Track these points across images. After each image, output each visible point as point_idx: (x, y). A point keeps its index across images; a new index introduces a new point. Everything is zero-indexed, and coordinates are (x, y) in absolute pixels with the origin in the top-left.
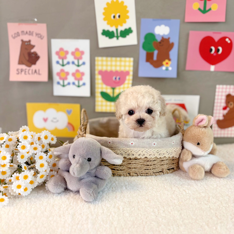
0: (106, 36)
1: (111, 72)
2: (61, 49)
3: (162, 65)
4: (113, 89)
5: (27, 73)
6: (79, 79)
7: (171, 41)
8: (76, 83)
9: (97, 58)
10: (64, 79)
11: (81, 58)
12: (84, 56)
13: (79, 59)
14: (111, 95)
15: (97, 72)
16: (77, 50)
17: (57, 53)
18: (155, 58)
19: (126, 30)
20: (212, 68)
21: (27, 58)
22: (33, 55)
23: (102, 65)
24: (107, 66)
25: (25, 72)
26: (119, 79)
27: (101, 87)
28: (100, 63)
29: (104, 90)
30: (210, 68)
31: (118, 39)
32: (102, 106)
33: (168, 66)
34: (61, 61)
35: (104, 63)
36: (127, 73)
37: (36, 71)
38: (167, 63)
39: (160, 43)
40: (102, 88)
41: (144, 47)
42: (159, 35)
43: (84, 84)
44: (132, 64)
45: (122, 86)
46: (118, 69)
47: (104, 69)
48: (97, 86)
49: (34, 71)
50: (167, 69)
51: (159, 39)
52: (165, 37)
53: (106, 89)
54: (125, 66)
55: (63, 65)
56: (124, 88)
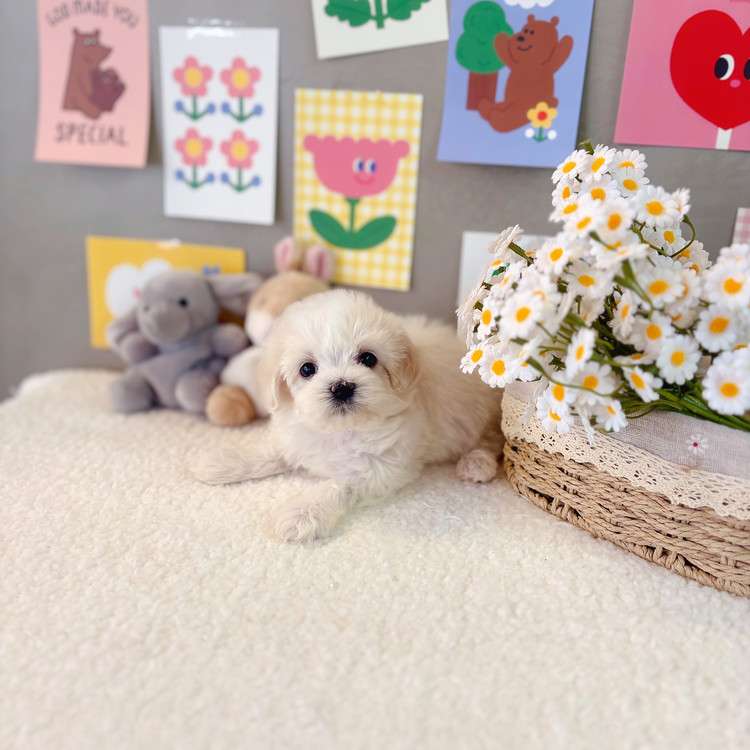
1: (347, 141)
2: (191, 62)
3: (526, 122)
4: (353, 202)
5: (86, 138)
6: (242, 165)
7: (562, 31)
8: (233, 175)
9: (299, 93)
10: (197, 162)
11: (248, 92)
12: (258, 87)
13: (243, 94)
14: (345, 223)
15: (299, 142)
16: (239, 63)
17: (179, 75)
18: (500, 97)
21: (89, 89)
22: (106, 81)
23: (317, 118)
24: (333, 119)
25: (82, 135)
26: (373, 167)
27: (312, 193)
28: (310, 109)
29: (323, 206)
30: (714, 139)
33: (546, 124)
34: (188, 103)
35: (325, 110)
36: (402, 148)
37: (111, 134)
38: (542, 116)
39: (521, 38)
40: (315, 198)
41: (461, 55)
42: (518, 7)
43: (256, 181)
44: (417, 115)
45: (382, 197)
46: (372, 132)
47: (323, 130)
48: (298, 189)
49: (106, 133)
50: (540, 137)
51: (517, 26)
53: (330, 200)
54: (394, 123)
55: (195, 116)
56: (389, 204)
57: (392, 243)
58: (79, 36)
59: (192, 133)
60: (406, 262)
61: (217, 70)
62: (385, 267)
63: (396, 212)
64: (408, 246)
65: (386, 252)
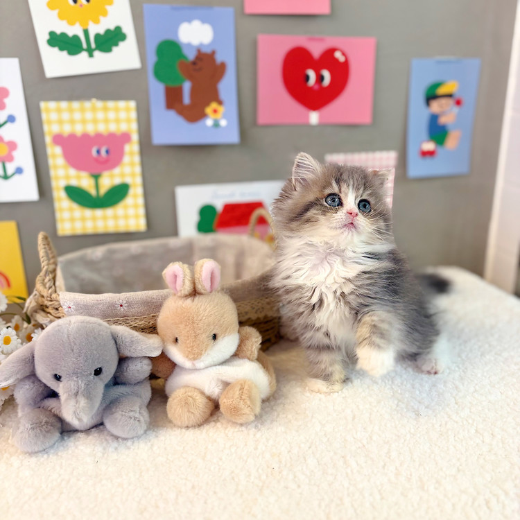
0: (61, 49)
1: (85, 136)
3: (203, 116)
4: (96, 177)
6: (5, 160)
7: (219, 58)
9: (43, 105)
12: (8, 101)
14: (93, 192)
15: (48, 140)
18: (187, 100)
19: (108, 31)
20: (314, 117)
23: (61, 122)
24: (72, 122)
26: (107, 152)
27: (63, 174)
28: (54, 116)
29: (74, 183)
30: (307, 117)
31: (91, 55)
32: (72, 220)
33: (219, 116)
35: (66, 116)
36: (126, 137)
38: (215, 111)
39: (194, 63)
40: (67, 177)
41: (158, 74)
42: (189, 45)
44: (133, 115)
45: (117, 171)
46: (102, 128)
47: (67, 130)
48: (52, 173)
50: (216, 124)
51: (191, 56)
52: (204, 50)
53: (78, 178)
54: (117, 121)
56: (122, 175)
57: (129, 200)
60: (142, 211)
62: (126, 217)
63: (128, 180)
64: (141, 201)
65: (126, 207)
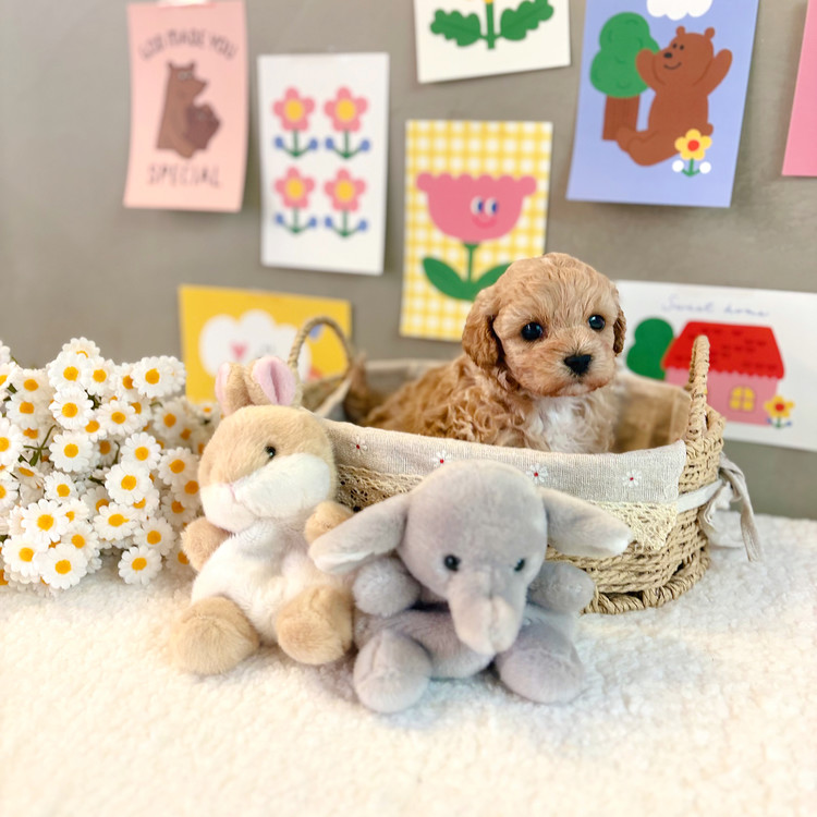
0: (448, 37)
1: (465, 178)
2: (292, 94)
3: (674, 152)
4: (471, 247)
5: (178, 179)
6: (347, 207)
7: (718, 45)
8: (338, 218)
9: (411, 125)
10: (299, 204)
11: (355, 125)
12: (365, 119)
13: (348, 127)
14: (462, 272)
15: (411, 180)
16: (344, 93)
17: (279, 108)
18: (642, 124)
19: (525, 5)
21: (183, 127)
22: (201, 117)
23: (432, 154)
24: (449, 154)
25: (174, 176)
26: (495, 208)
27: (425, 239)
28: (423, 144)
29: (437, 253)
31: (491, 46)
32: (425, 313)
34: (288, 139)
35: (440, 144)
36: (528, 185)
37: (205, 175)
38: (693, 146)
39: (668, 55)
40: (429, 244)
41: (596, 78)
42: (665, 18)
43: (363, 226)
44: (546, 147)
45: (505, 241)
46: (492, 168)
47: (439, 166)
48: (409, 234)
49: (200, 173)
50: (691, 171)
53: (445, 246)
54: (519, 156)
55: (296, 153)
56: (513, 249)
58: (174, 70)
59: (293, 173)
61: (320, 101)
